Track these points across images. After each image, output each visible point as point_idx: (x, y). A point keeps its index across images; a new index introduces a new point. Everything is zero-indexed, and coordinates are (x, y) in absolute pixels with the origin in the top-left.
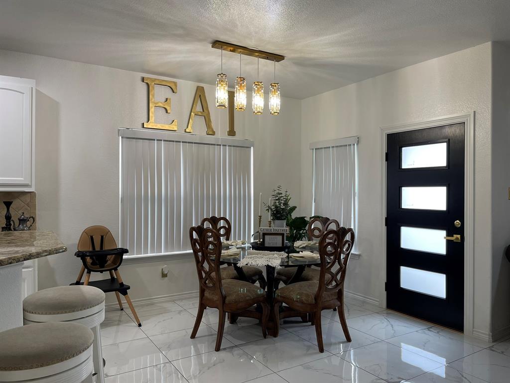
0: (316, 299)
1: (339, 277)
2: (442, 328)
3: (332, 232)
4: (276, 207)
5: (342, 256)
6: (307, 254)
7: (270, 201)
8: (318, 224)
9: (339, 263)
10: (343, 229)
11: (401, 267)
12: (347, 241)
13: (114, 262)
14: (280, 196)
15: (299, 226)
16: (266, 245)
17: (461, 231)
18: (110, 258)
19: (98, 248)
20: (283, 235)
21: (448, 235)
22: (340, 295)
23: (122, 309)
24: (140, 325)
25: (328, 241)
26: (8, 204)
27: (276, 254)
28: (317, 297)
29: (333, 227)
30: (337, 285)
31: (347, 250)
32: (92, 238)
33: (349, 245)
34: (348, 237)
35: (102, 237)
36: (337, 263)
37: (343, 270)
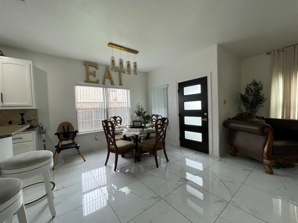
0: (154, 146)
1: (163, 137)
2: (201, 153)
3: (160, 119)
4: (138, 111)
5: (164, 129)
6: (151, 128)
7: (136, 109)
8: (154, 117)
10: (164, 118)
11: (185, 131)
13: (73, 136)
14: (139, 107)
15: (148, 118)
16: (135, 126)
17: (207, 117)
20: (141, 122)
21: (202, 118)
22: (164, 144)
23: (80, 154)
24: (85, 161)
25: (158, 123)
26: (22, 115)
27: (138, 129)
30: (163, 140)
31: (166, 126)
32: (63, 127)
33: (167, 124)
34: (166, 121)
35: (68, 126)
36: (162, 132)
37: (165, 134)
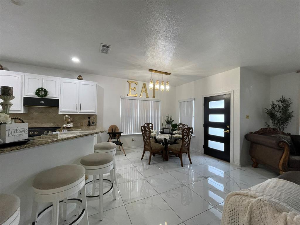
1: (188, 143)
3: (186, 128)
4: (168, 120)
5: (189, 136)
6: (178, 135)
7: (166, 118)
8: (181, 126)
9: (188, 138)
10: (190, 127)
11: (209, 141)
12: (191, 132)
13: (118, 136)
14: (169, 117)
15: (175, 126)
16: (165, 132)
17: (229, 129)
18: (117, 135)
19: (114, 132)
20: (170, 129)
21: (225, 130)
22: (188, 149)
23: (120, 150)
24: (126, 155)
25: (184, 131)
26: (89, 118)
27: (168, 135)
28: (181, 149)
29: (186, 127)
30: (187, 145)
31: (191, 134)
32: (112, 128)
34: (191, 130)
35: (115, 128)
36: (187, 138)
37: (189, 141)
